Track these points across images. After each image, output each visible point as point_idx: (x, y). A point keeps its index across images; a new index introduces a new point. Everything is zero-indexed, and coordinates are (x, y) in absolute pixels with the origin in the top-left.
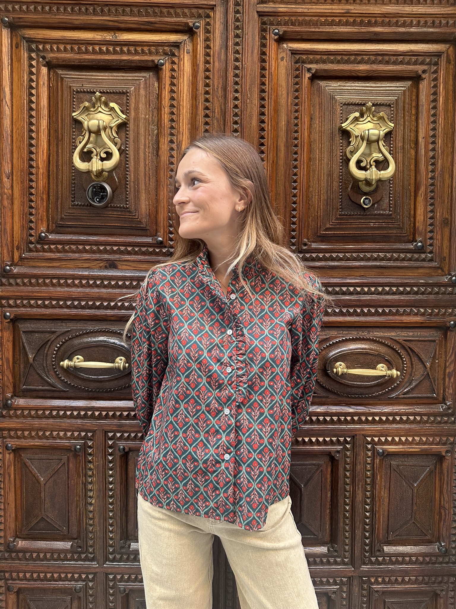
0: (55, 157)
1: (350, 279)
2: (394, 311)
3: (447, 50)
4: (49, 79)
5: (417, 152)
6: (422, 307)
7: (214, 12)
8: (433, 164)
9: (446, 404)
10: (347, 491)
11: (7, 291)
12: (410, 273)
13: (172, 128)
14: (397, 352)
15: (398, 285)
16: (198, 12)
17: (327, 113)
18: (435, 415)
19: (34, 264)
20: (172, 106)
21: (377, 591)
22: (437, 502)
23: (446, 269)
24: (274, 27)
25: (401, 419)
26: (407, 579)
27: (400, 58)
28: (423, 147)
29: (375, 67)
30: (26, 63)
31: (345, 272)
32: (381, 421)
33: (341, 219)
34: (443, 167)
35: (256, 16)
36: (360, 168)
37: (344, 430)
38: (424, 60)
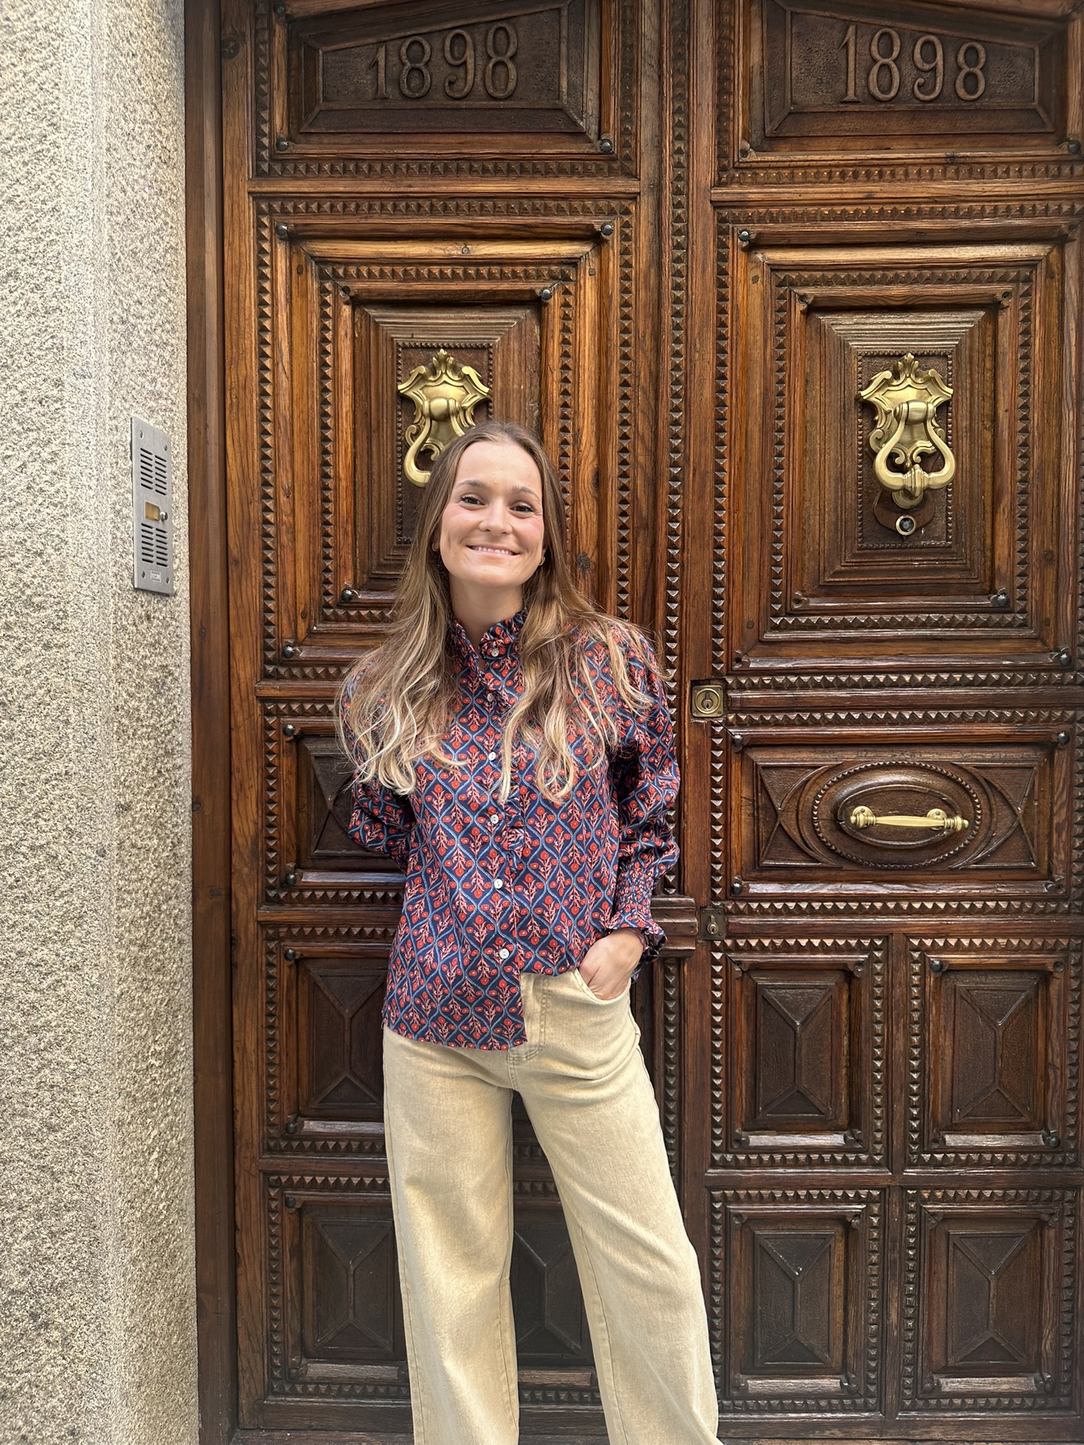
0: (366, 459)
1: (878, 661)
2: (958, 716)
3: (1047, 257)
4: (354, 324)
5: (995, 435)
6: (1008, 708)
7: (638, 205)
8: (1024, 456)
9: (1053, 880)
10: (878, 1035)
11: (290, 689)
12: (985, 649)
13: (566, 405)
14: (963, 787)
15: (963, 670)
16: (609, 205)
17: (835, 372)
18: (1034, 899)
19: (332, 643)
20: (565, 367)
21: (934, 1215)
22: (1041, 1057)
23: (1050, 641)
24: (740, 227)
25: (973, 906)
26: (988, 1193)
27: (964, 272)
28: (1006, 426)
29: (918, 289)
30: (316, 299)
31: (870, 648)
32: (935, 911)
33: (861, 556)
34: (1042, 462)
35: (709, 208)
36: (892, 465)
37: (870, 925)
38: (1007, 274)
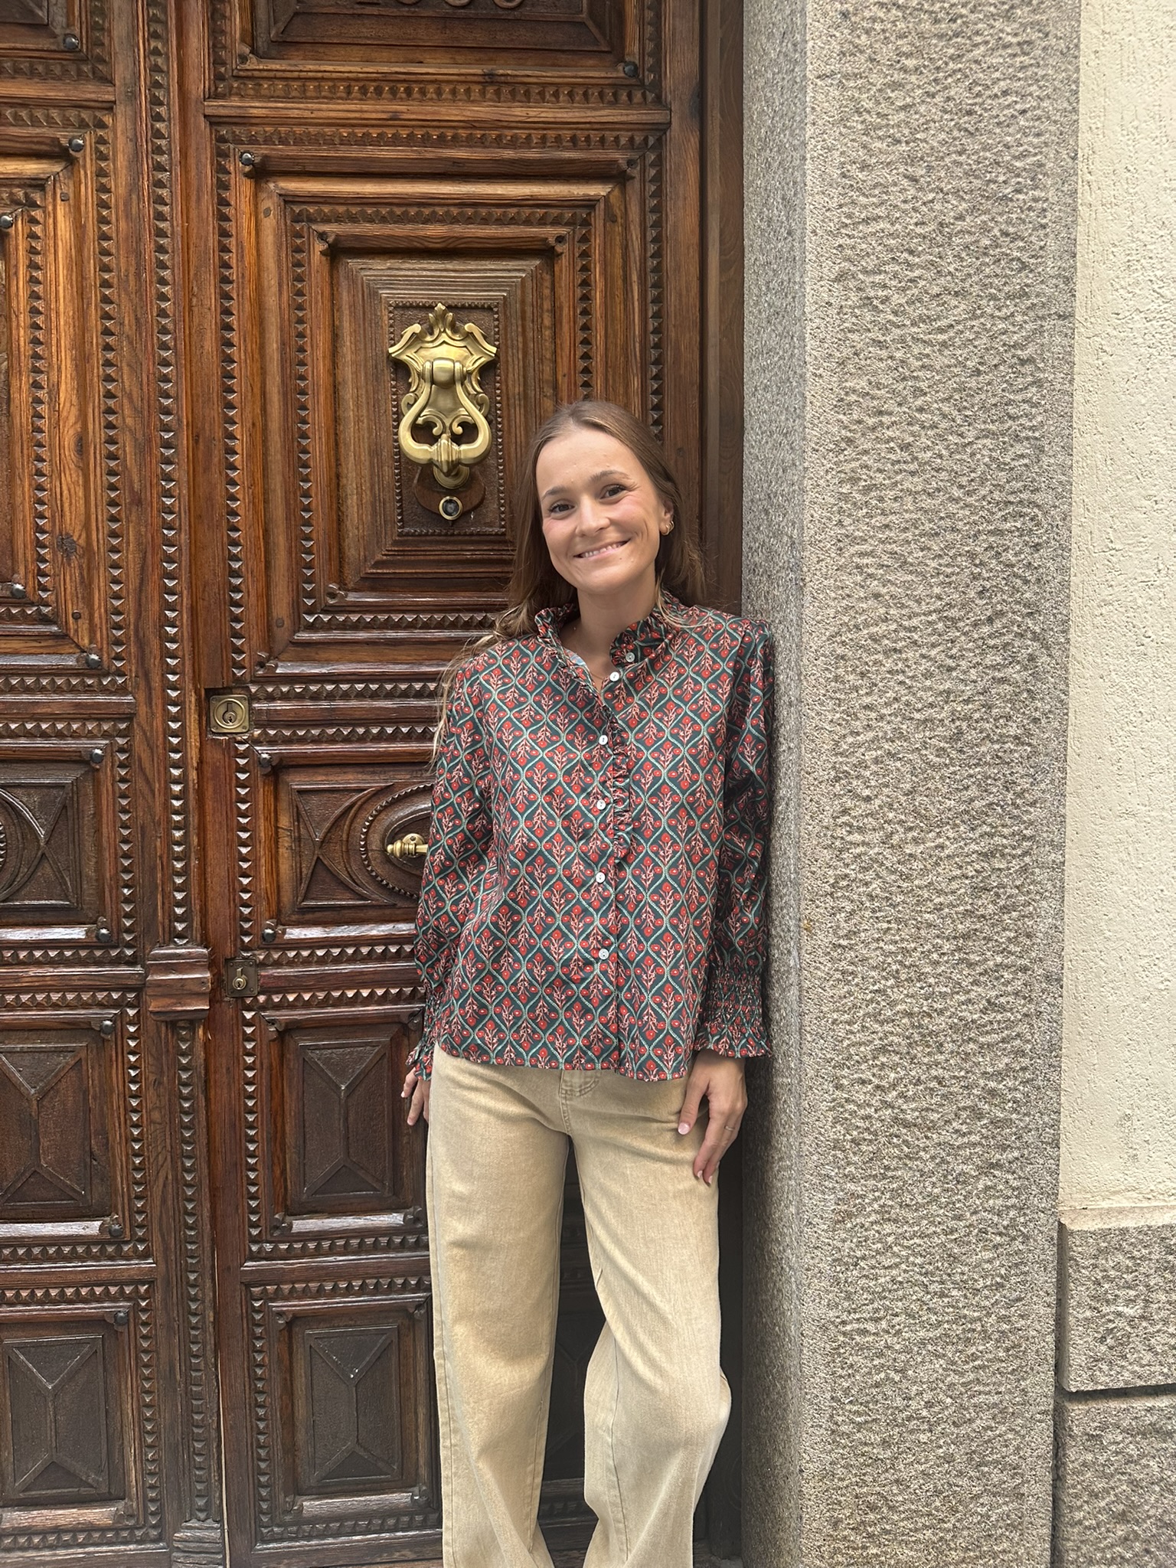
1: (428, 666)
3: (606, 198)
7: (114, 116)
13: (36, 356)
16: (79, 116)
17: (365, 325)
20: (34, 311)
24: (242, 148)
27: (513, 211)
28: (565, 393)
29: (459, 230)
31: (421, 652)
33: (402, 543)
35: (203, 123)
38: (561, 215)
